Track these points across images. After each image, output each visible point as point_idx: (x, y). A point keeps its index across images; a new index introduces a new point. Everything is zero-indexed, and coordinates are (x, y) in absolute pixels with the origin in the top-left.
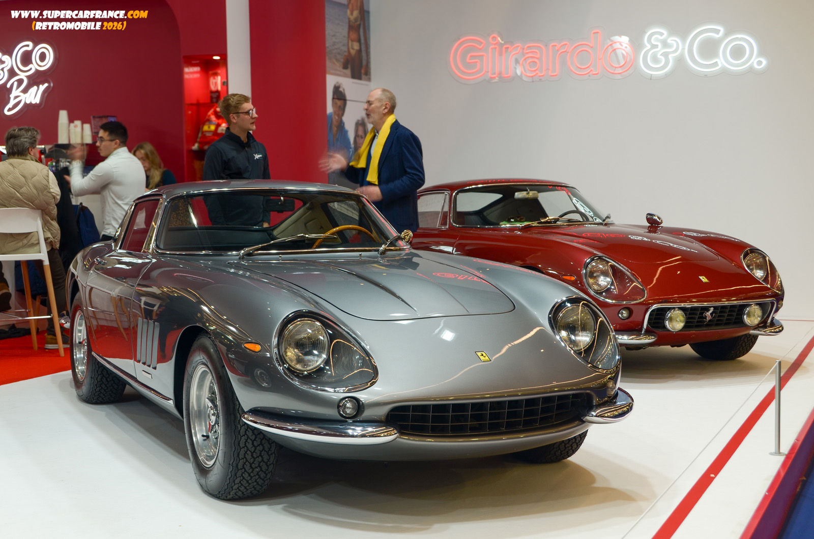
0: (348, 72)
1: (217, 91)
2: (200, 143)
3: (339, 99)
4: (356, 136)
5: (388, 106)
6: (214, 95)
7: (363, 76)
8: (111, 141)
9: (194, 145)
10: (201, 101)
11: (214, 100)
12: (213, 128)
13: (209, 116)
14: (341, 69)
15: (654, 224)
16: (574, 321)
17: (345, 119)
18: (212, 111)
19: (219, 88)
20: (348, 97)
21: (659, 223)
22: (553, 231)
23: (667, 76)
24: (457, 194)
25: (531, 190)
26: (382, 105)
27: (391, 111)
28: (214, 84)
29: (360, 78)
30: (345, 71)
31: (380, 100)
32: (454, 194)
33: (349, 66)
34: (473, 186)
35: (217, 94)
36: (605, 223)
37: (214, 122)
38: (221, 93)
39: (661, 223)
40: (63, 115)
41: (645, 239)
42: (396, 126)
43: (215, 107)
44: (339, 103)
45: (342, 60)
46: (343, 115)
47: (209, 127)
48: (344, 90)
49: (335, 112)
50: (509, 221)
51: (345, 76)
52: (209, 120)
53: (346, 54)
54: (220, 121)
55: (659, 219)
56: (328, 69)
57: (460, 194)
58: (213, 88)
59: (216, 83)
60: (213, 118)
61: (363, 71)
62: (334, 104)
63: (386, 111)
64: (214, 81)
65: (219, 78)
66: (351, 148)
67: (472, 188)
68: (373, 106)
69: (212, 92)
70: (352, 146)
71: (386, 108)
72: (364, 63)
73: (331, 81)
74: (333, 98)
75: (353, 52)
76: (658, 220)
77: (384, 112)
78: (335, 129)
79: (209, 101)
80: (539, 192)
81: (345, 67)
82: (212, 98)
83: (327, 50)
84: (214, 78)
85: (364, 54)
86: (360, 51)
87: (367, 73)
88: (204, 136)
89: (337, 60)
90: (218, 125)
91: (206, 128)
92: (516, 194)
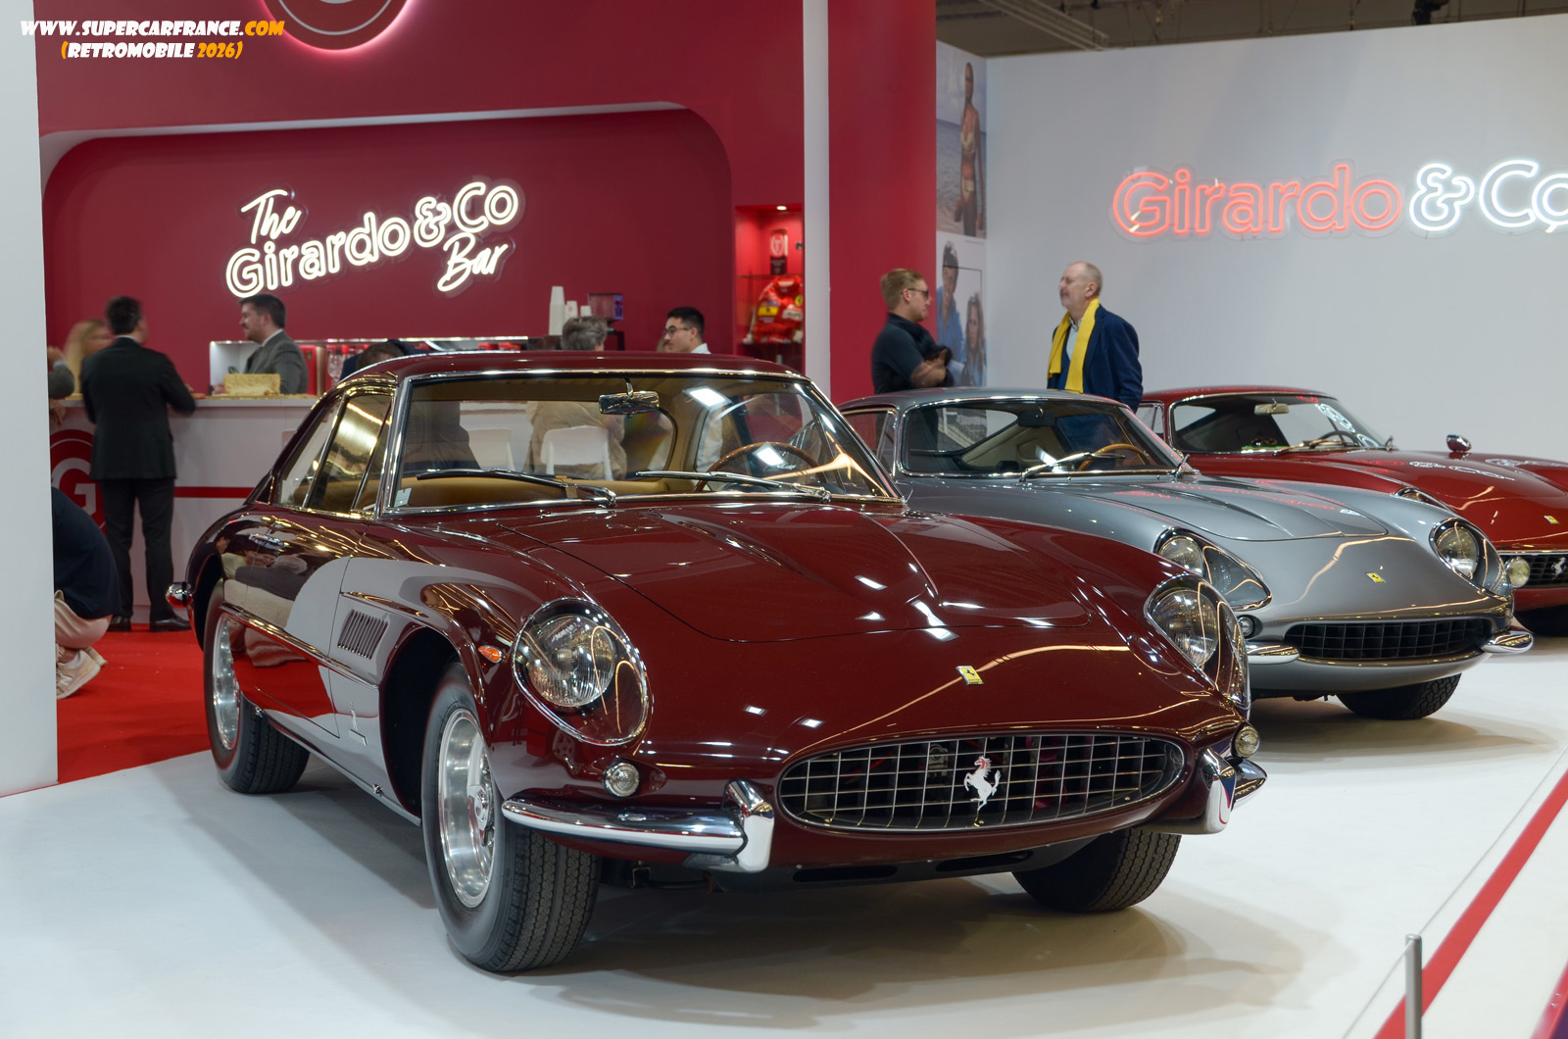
0: (961, 225)
1: (783, 257)
2: (753, 333)
3: (950, 267)
4: (969, 321)
5: (1093, 288)
6: (778, 263)
7: (978, 232)
8: (686, 329)
9: (745, 337)
10: (755, 273)
11: (778, 270)
12: (774, 311)
13: (767, 293)
14: (952, 221)
15: (1457, 449)
16: (1454, 547)
17: (956, 296)
18: (770, 286)
19: (786, 253)
20: (960, 265)
21: (1465, 449)
22: (1321, 457)
23: (1451, 233)
24: (1174, 407)
25: (1278, 402)
26: (1085, 286)
27: (1096, 294)
28: (777, 247)
29: (973, 234)
30: (957, 224)
31: (1084, 278)
32: (1171, 407)
33: (962, 217)
34: (1194, 397)
35: (782, 261)
36: (1388, 447)
37: (775, 303)
38: (789, 262)
39: (1469, 448)
40: (557, 293)
41: (1437, 465)
42: (1101, 313)
43: (776, 280)
44: (950, 271)
45: (954, 208)
46: (954, 290)
47: (768, 310)
48: (956, 253)
49: (945, 286)
50: (1254, 445)
51: (957, 232)
52: (766, 300)
53: (959, 198)
54: (785, 301)
55: (1466, 441)
56: (938, 223)
57: (1178, 408)
58: (775, 252)
59: (780, 246)
60: (773, 296)
61: (977, 224)
62: (945, 274)
63: (1090, 293)
64: (777, 242)
65: (786, 237)
66: (962, 339)
67: (1193, 400)
68: (1074, 284)
69: (773, 258)
70: (964, 336)
71: (1091, 290)
72: (979, 211)
73: (942, 239)
74: (944, 266)
75: (966, 195)
76: (1464, 443)
77: (1087, 295)
78: (945, 311)
79: (768, 272)
80: (1289, 404)
81: (957, 219)
82: (773, 267)
83: (938, 194)
84: (778, 238)
85: (979, 197)
86: (974, 193)
87: (983, 226)
88: (760, 322)
89: (949, 209)
90: (782, 308)
91: (763, 311)
92: (1257, 407)
